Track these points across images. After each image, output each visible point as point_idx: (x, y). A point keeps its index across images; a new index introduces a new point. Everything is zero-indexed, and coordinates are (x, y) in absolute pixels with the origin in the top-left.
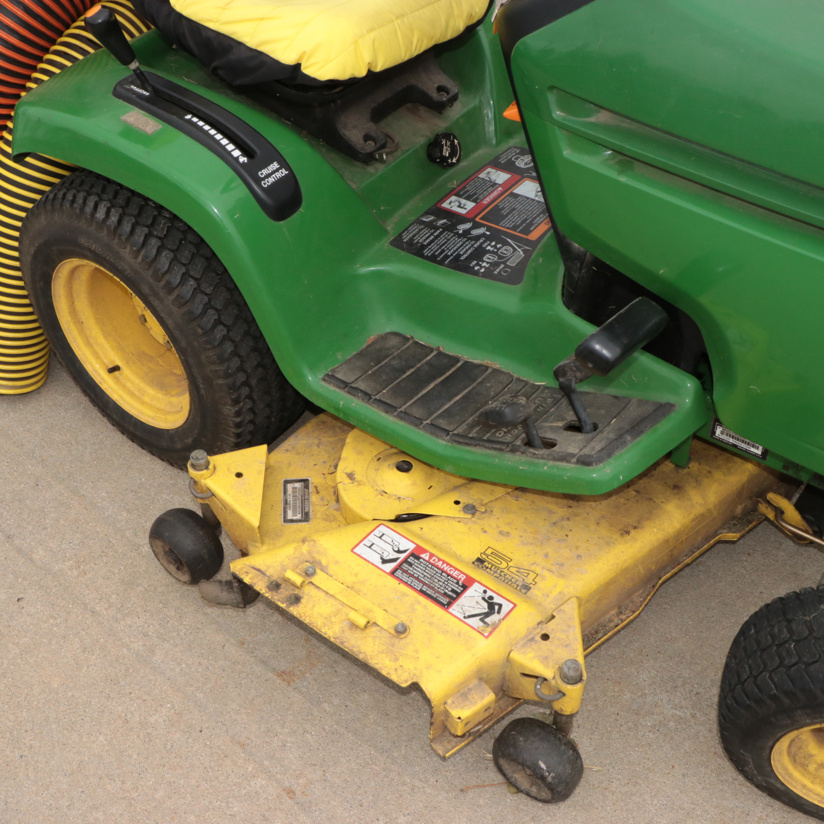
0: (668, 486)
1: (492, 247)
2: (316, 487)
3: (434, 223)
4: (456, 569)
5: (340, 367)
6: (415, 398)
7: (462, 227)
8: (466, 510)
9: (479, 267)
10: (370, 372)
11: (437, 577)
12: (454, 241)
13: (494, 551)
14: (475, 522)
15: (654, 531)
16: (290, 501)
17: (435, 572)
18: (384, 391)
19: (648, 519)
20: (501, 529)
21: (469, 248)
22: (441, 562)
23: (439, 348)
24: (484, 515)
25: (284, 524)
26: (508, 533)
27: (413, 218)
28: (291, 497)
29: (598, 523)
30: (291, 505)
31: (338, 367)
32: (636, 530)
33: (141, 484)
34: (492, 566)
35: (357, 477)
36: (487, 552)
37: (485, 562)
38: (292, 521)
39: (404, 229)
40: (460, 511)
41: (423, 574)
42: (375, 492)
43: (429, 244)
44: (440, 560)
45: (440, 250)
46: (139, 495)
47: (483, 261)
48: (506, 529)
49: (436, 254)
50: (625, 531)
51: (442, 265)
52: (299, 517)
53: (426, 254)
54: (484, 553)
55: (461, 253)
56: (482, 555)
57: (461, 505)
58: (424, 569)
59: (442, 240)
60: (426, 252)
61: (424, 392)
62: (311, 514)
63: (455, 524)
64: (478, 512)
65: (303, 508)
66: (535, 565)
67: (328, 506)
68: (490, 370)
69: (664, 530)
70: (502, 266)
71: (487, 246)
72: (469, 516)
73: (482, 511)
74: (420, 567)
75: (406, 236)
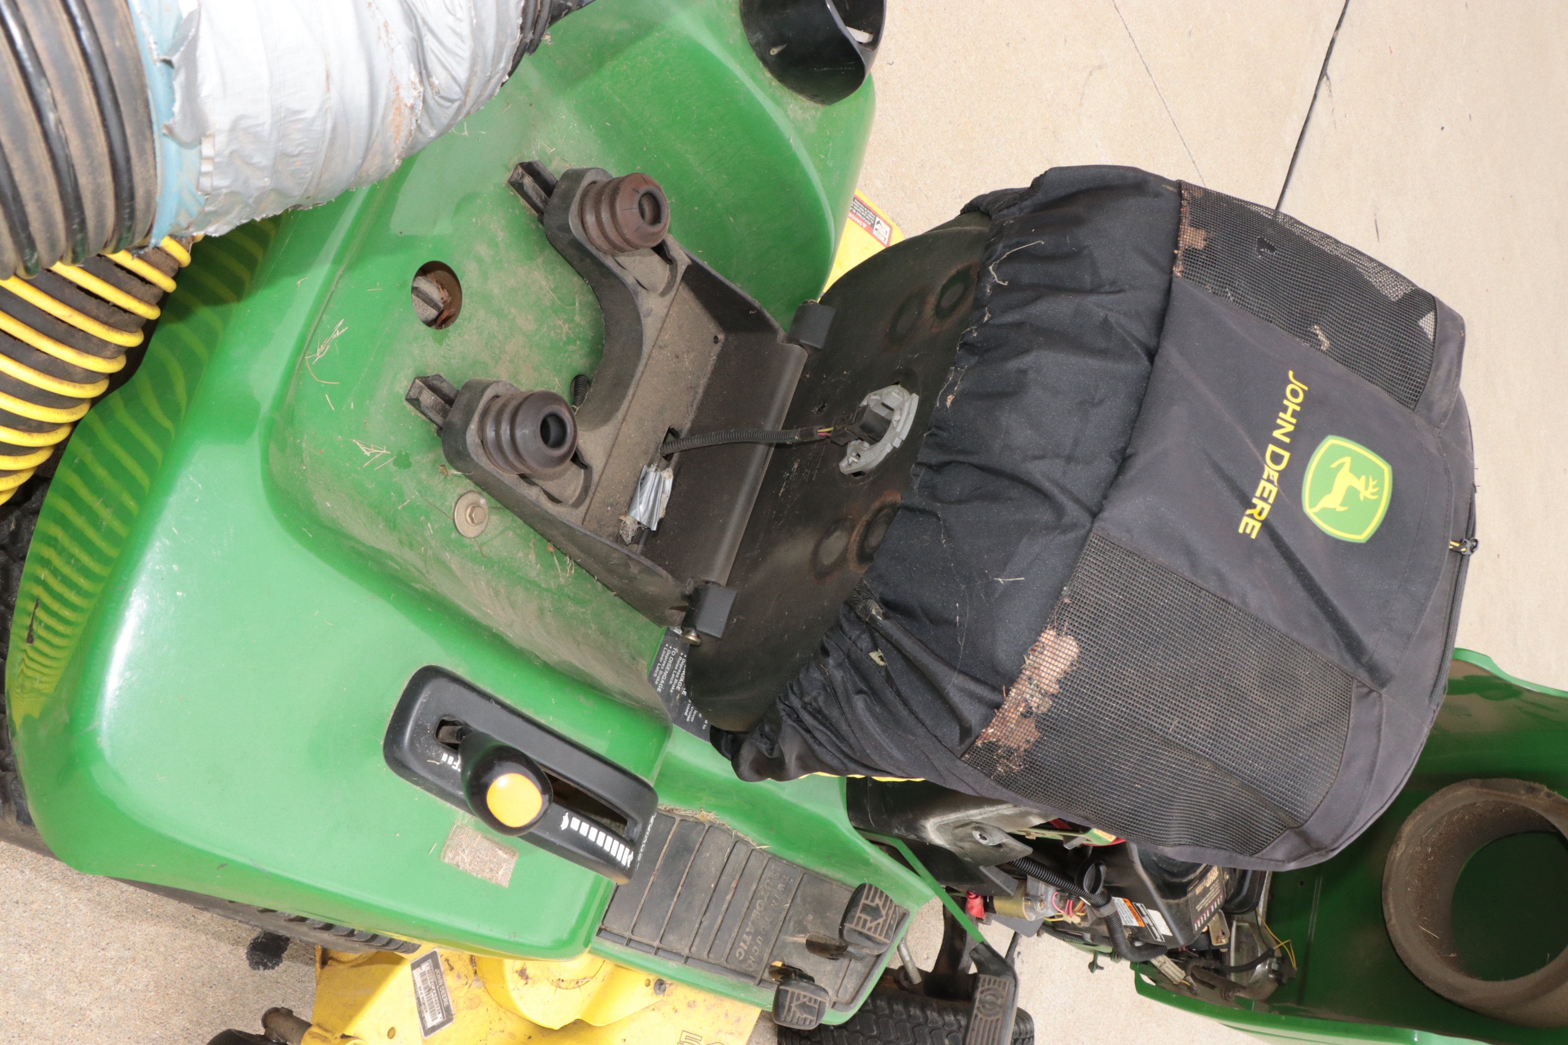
2: (447, 960)
8: (657, 989)
13: (687, 1034)
14: (666, 1003)
16: (423, 998)
20: (688, 1000)
24: (672, 988)
25: (425, 1038)
26: (694, 1002)
28: (423, 991)
30: (426, 1003)
33: (27, 881)
36: (683, 1039)
38: (434, 1029)
42: (552, 986)
46: (35, 906)
52: (440, 1018)
57: (652, 986)
62: (452, 1007)
63: (651, 1015)
64: (667, 987)
65: (441, 1002)
67: (468, 985)
72: (660, 997)
73: (670, 983)
75: (658, 677)
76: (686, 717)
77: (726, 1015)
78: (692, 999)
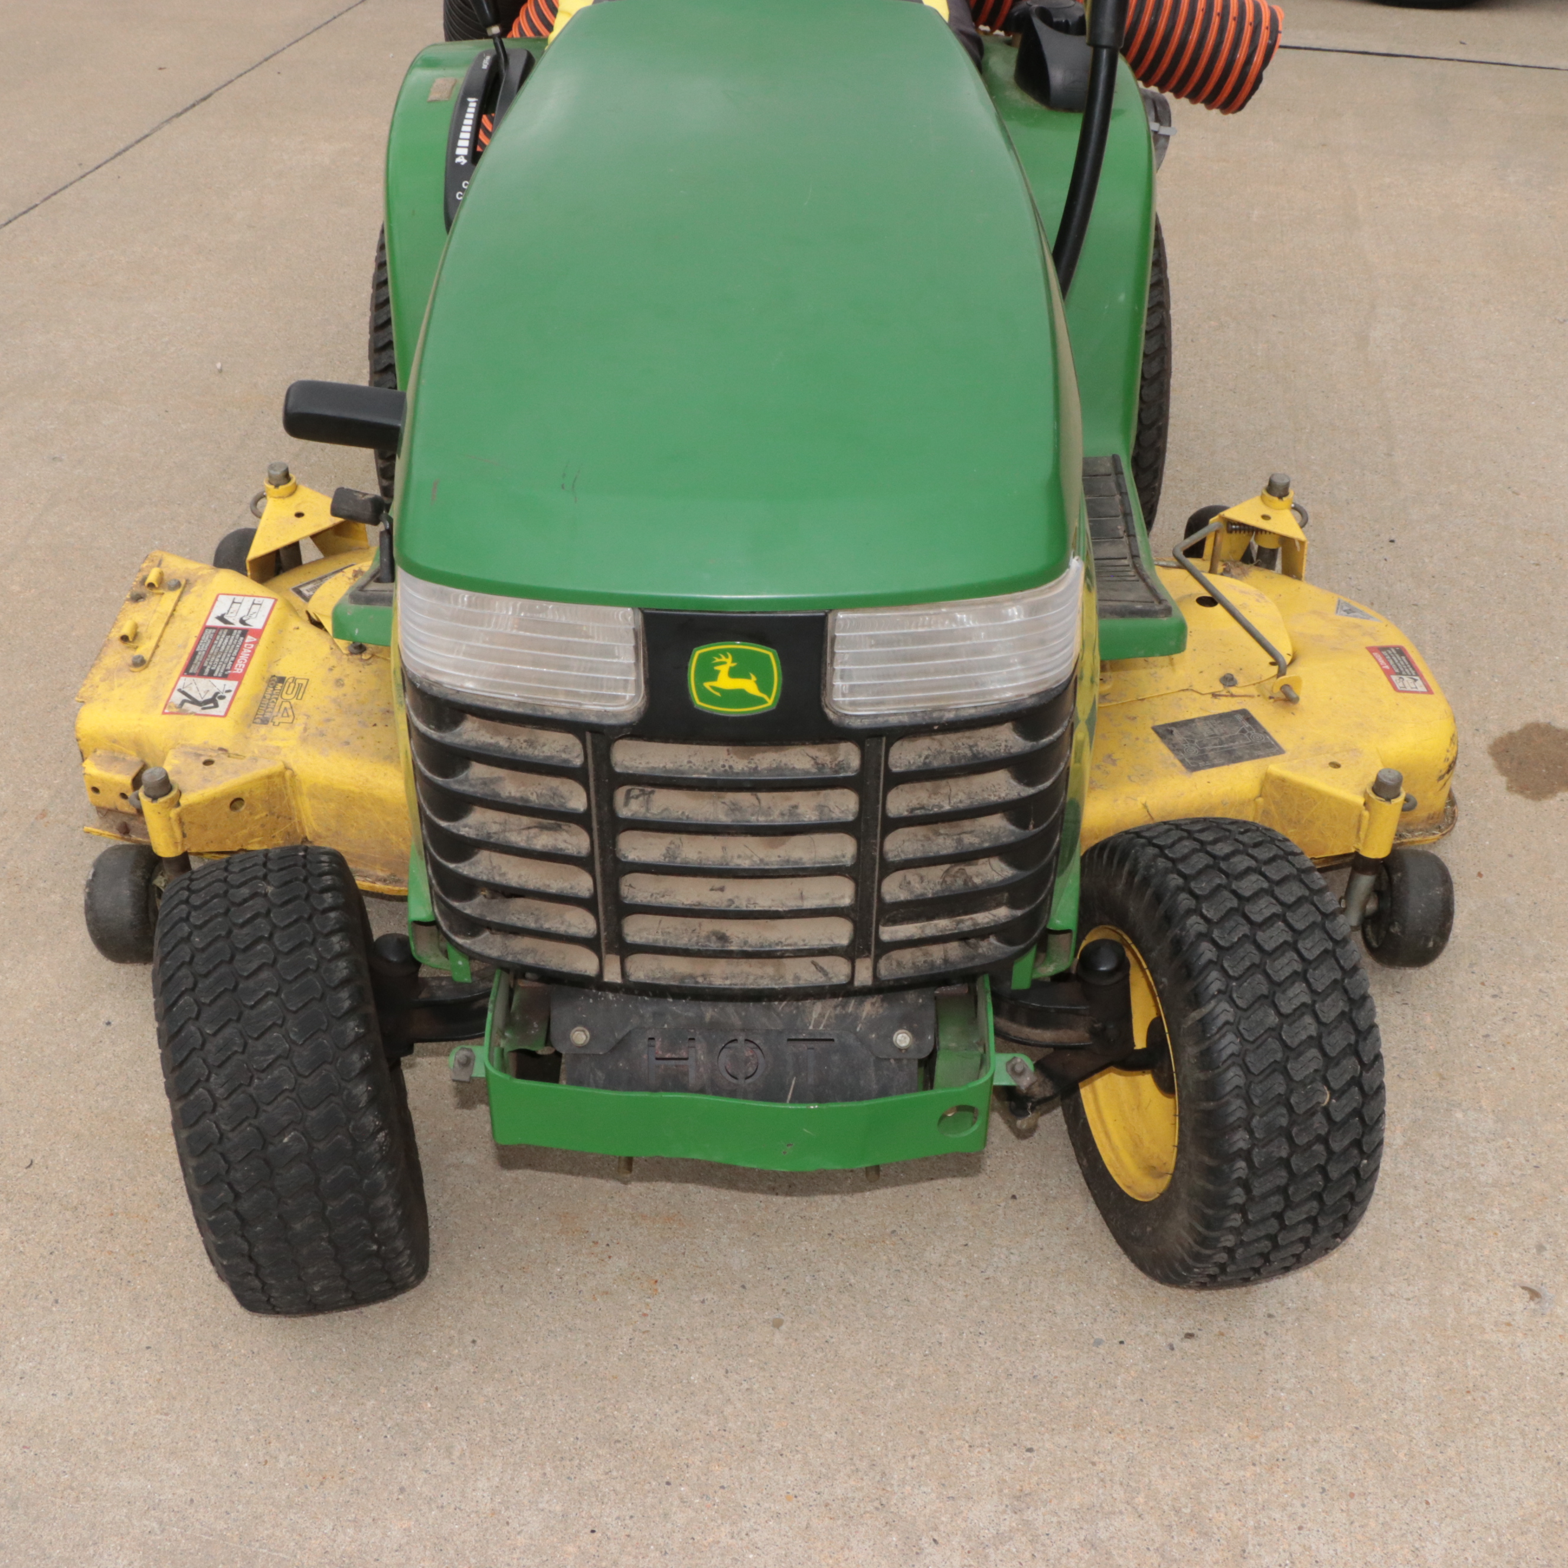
4: (248, 664)
11: (225, 655)
13: (305, 684)
17: (231, 652)
20: (344, 678)
22: (250, 652)
24: (357, 661)
34: (280, 689)
37: (282, 683)
41: (222, 645)
44: (253, 650)
54: (296, 680)
56: (292, 678)
58: (230, 644)
63: (326, 648)
64: (359, 655)
66: (306, 718)
72: (346, 652)
73: (364, 658)
74: (231, 640)
77: (329, 720)
78: (346, 682)
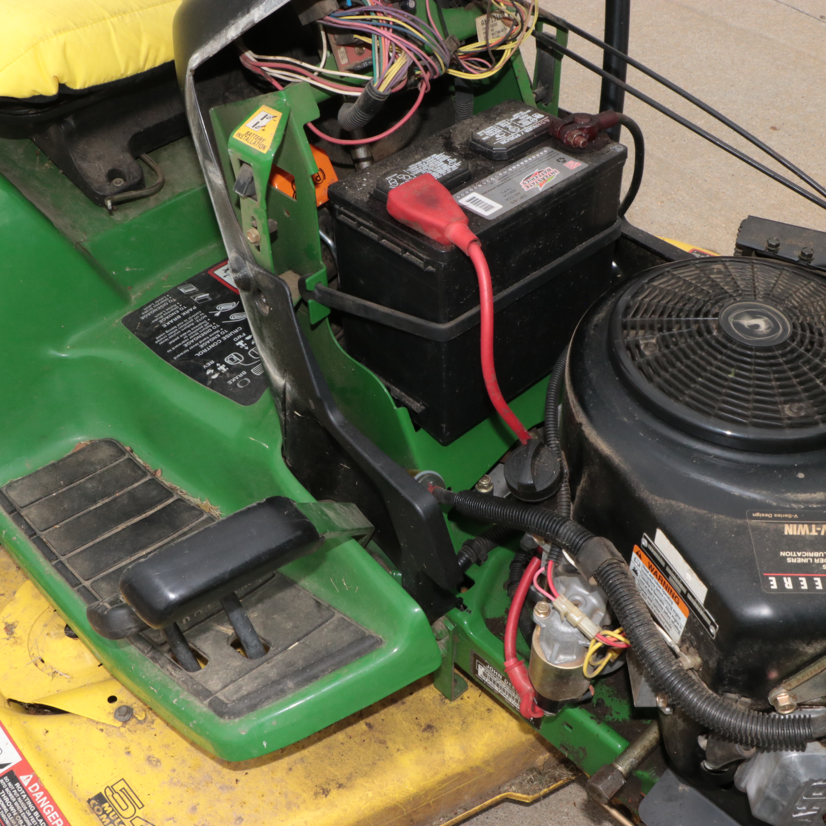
0: (419, 725)
1: (245, 342)
3: (191, 297)
4: (57, 809)
5: (20, 482)
6: (91, 544)
7: (223, 308)
8: (118, 713)
9: (212, 371)
10: (54, 494)
11: (25, 817)
12: (202, 327)
13: (126, 788)
14: (122, 735)
15: (367, 795)
17: (25, 808)
18: (57, 526)
19: (366, 775)
20: (151, 753)
21: (215, 341)
22: (42, 793)
23: (156, 471)
24: (139, 726)
26: (158, 761)
27: (170, 287)
29: (291, 769)
31: (17, 482)
32: (340, 790)
34: (113, 810)
35: (18, 631)
36: (117, 788)
37: (106, 801)
39: (151, 300)
40: (109, 713)
41: (8, 807)
42: (29, 659)
43: (169, 327)
44: (42, 789)
45: (178, 338)
47: (223, 363)
48: (157, 754)
49: (170, 343)
50: (323, 789)
51: (169, 361)
53: (156, 342)
54: (111, 788)
55: (202, 346)
56: (108, 790)
57: (115, 705)
58: (14, 800)
59: (188, 323)
60: (160, 340)
61: (106, 535)
63: (95, 732)
64: (134, 720)
66: (171, 821)
68: (205, 516)
69: (385, 795)
70: (244, 373)
71: (239, 340)
72: (118, 724)
73: (140, 718)
74: (10, 795)
75: (147, 311)
76: (157, 340)
77: (194, 809)
